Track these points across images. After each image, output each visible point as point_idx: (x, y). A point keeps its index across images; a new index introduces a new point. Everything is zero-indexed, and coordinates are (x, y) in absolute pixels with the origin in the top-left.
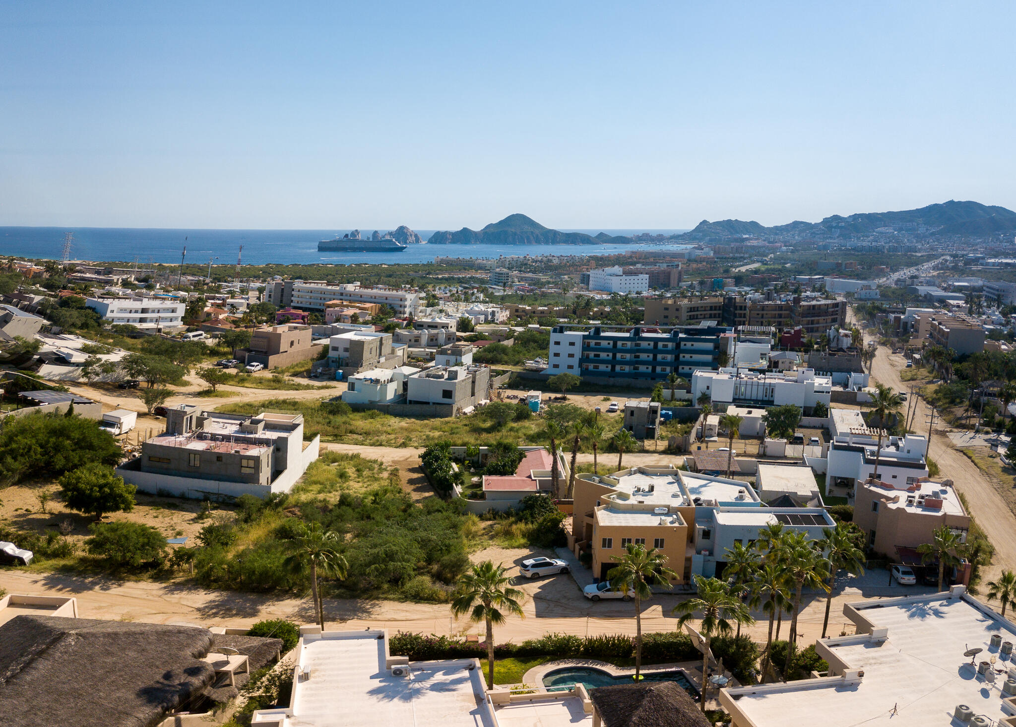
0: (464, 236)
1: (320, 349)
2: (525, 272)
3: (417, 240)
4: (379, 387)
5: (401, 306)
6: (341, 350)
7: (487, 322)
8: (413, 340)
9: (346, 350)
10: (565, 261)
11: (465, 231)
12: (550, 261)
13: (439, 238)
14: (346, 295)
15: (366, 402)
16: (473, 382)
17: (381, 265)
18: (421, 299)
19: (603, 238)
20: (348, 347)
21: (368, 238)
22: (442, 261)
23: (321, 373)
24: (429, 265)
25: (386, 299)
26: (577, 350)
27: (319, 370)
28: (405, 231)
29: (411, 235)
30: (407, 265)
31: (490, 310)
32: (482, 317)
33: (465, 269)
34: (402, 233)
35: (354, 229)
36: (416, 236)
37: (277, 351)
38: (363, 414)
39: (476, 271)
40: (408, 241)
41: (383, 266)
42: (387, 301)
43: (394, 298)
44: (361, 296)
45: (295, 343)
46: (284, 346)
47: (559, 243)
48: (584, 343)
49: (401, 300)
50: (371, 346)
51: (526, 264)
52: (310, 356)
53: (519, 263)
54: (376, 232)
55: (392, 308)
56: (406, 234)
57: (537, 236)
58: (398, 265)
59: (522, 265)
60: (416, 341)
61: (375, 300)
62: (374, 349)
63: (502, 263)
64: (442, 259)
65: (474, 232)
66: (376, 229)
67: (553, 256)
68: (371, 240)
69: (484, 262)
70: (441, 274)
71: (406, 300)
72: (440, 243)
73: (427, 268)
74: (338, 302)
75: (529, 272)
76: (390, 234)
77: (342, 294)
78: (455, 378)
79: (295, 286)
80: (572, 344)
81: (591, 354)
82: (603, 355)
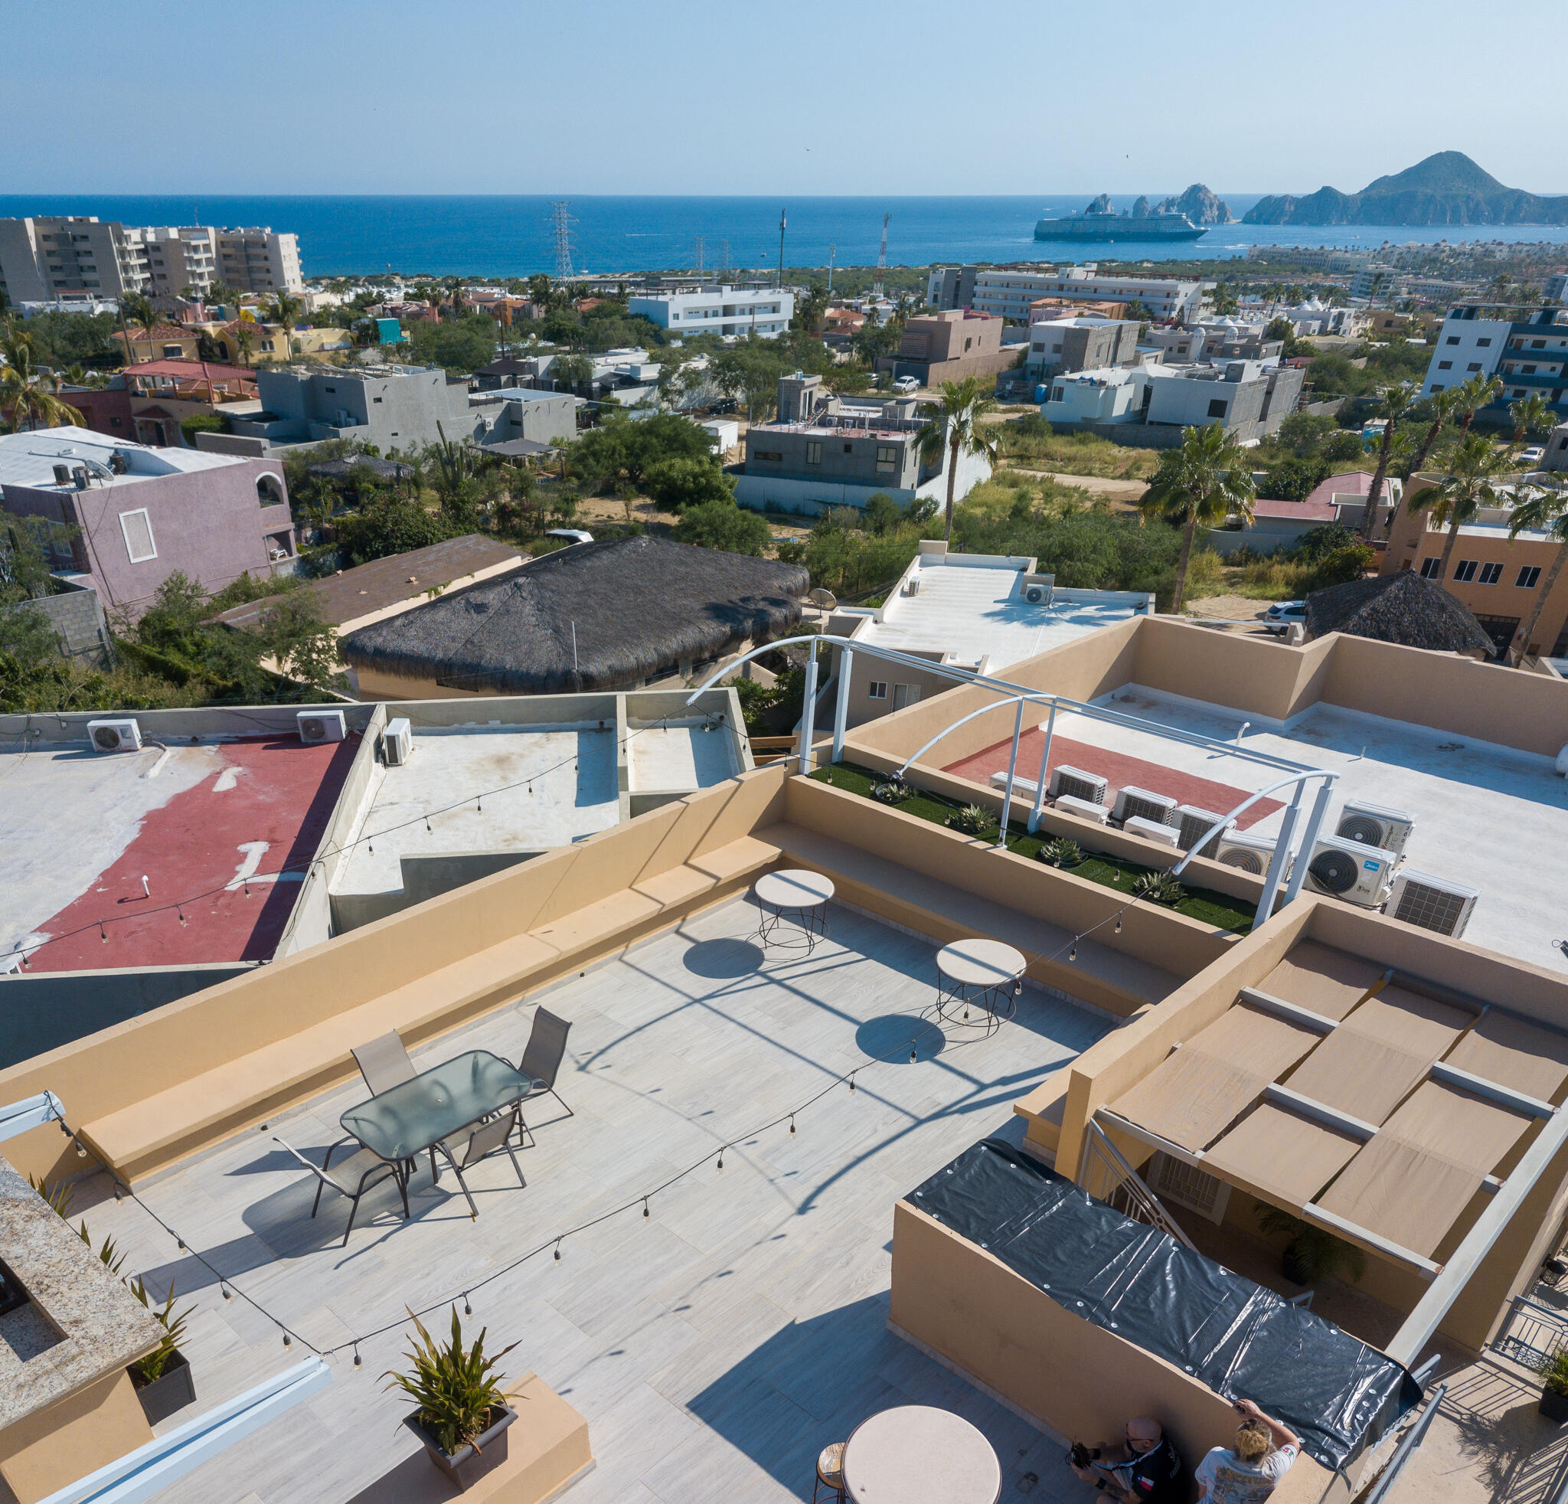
0: (1321, 207)
1: (1015, 356)
2: (1427, 277)
3: (1222, 217)
4: (1102, 392)
5: (1165, 309)
6: (1049, 348)
7: (1323, 332)
8: (1175, 350)
9: (1057, 349)
10: (1523, 255)
11: (1327, 193)
12: (1488, 253)
13: (1269, 211)
14: (1069, 289)
15: (1078, 419)
16: (1269, 393)
17: (1142, 262)
18: (1205, 294)
20: (1060, 342)
21: (1125, 212)
22: (1262, 254)
23: (1010, 392)
24: (1236, 261)
25: (1141, 294)
26: (1489, 358)
27: (1009, 387)
28: (1201, 195)
29: (1211, 205)
30: (1190, 262)
31: (1335, 311)
32: (1316, 325)
33: (1304, 271)
34: (1195, 198)
35: (1100, 193)
36: (1222, 207)
37: (942, 357)
38: (1069, 438)
39: (1326, 274)
40: (1202, 220)
41: (1145, 265)
42: (1140, 299)
43: (1155, 291)
44: (1095, 291)
45: (974, 344)
46: (955, 348)
47: (1522, 221)
48: (1509, 341)
49: (1168, 296)
50: (1101, 340)
51: (1435, 260)
52: (996, 370)
53: (1420, 258)
54: (1142, 199)
55: (1150, 311)
56: (1203, 203)
57: (1477, 205)
58: (1174, 262)
59: (1429, 261)
60: (1182, 350)
61: (1123, 297)
62: (1104, 348)
63: (1383, 255)
64: (1262, 251)
65: (1343, 196)
66: (1144, 193)
67: (1501, 244)
68: (1130, 215)
69: (1348, 255)
70: (1254, 280)
71: (1177, 294)
72: (1267, 222)
73: (1229, 268)
74: (1053, 301)
75: (1435, 277)
76: (1170, 203)
77: (1061, 288)
78: (1238, 379)
79: (979, 276)
80: (1484, 342)
81: (1518, 366)
82: (1543, 368)
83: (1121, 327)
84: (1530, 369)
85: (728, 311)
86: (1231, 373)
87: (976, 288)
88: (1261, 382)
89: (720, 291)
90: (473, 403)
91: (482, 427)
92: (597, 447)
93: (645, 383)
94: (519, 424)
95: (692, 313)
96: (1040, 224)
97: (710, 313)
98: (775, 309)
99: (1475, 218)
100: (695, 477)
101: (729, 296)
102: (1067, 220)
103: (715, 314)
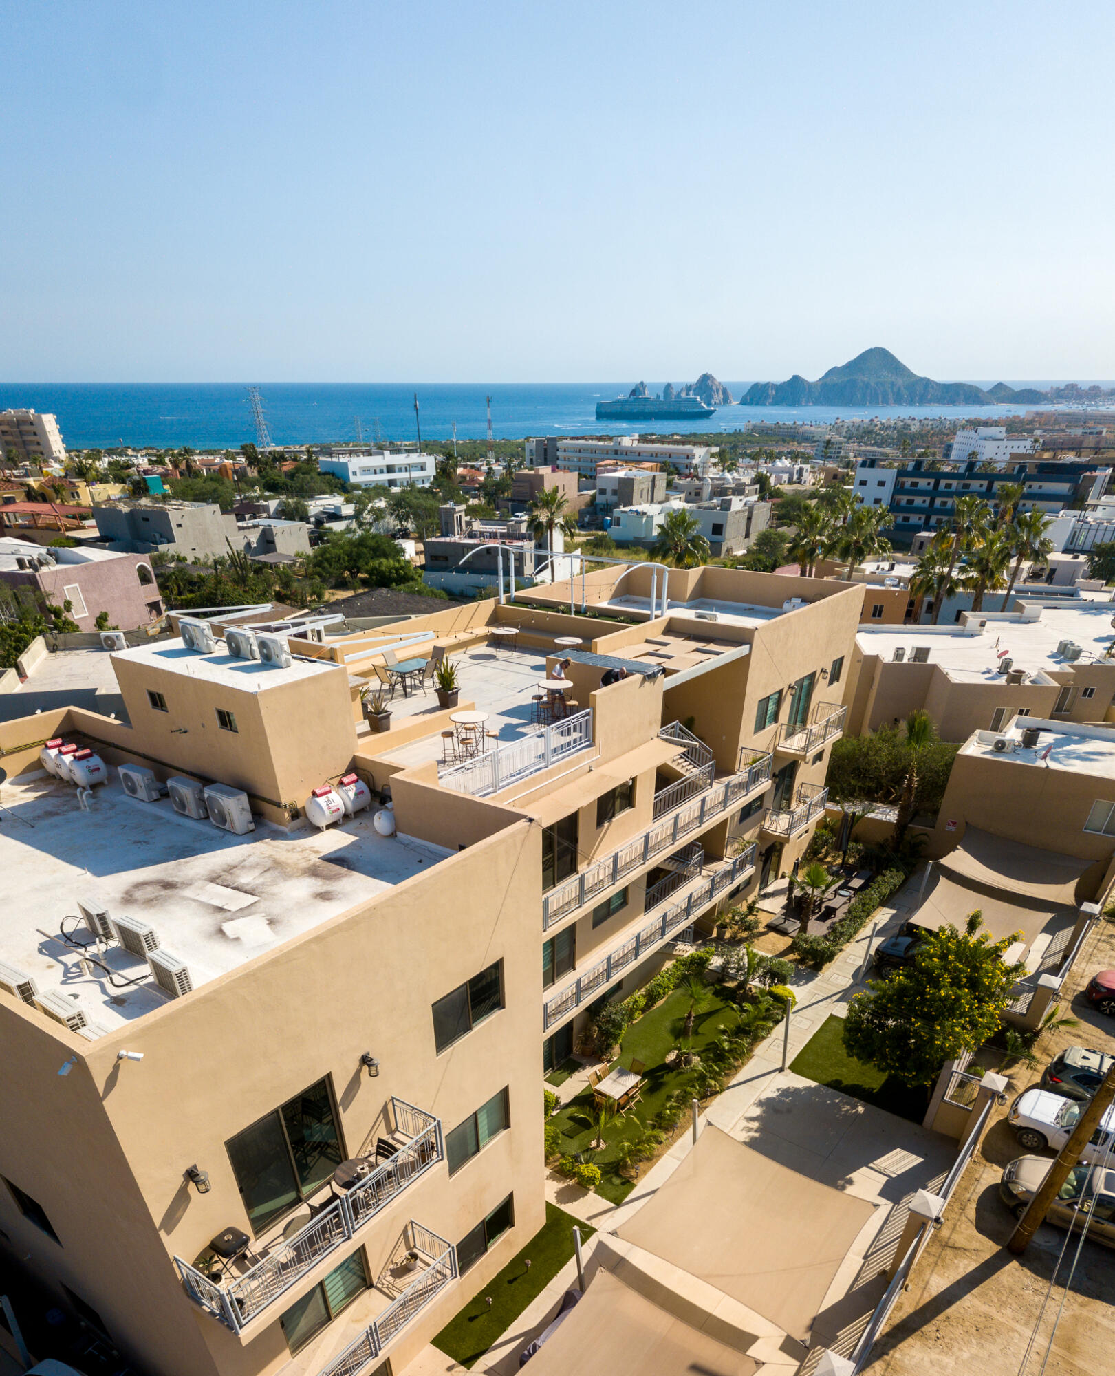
0: (793, 391)
1: (588, 499)
2: (866, 445)
3: (726, 400)
4: (644, 519)
5: (687, 467)
6: (609, 492)
7: (790, 482)
8: (693, 494)
9: (615, 492)
10: (929, 427)
11: (796, 380)
12: (906, 427)
13: (757, 394)
14: (622, 454)
15: (631, 538)
16: (749, 519)
17: (673, 435)
18: (713, 455)
19: (1001, 393)
20: (616, 487)
21: (658, 396)
22: (754, 428)
23: (588, 523)
24: (737, 434)
25: (670, 456)
26: (886, 494)
27: (586, 519)
28: (710, 382)
29: (718, 390)
30: (706, 435)
31: (797, 467)
32: (785, 477)
33: (784, 441)
34: (705, 384)
35: (639, 381)
36: (725, 391)
38: (627, 551)
39: (799, 443)
40: (713, 402)
41: (675, 437)
42: (669, 460)
43: (679, 454)
44: (639, 455)
45: (560, 490)
47: (929, 402)
48: (897, 483)
49: (688, 457)
50: (643, 486)
51: (871, 432)
52: (577, 509)
53: (861, 431)
54: (669, 386)
55: (677, 469)
56: (711, 389)
58: (695, 435)
59: (867, 433)
60: (697, 494)
61: (656, 459)
62: (645, 492)
63: (837, 428)
64: (755, 426)
65: (808, 382)
66: (670, 381)
67: (914, 419)
68: (662, 399)
69: (813, 429)
70: (751, 448)
71: (693, 456)
72: (757, 404)
73: (732, 439)
74: (611, 462)
75: (872, 445)
76: (688, 388)
77: (616, 452)
78: (728, 509)
79: (560, 444)
80: (881, 484)
81: (904, 499)
82: (918, 501)
83: (654, 477)
84: (910, 502)
85: (390, 469)
86: (725, 506)
87: (558, 453)
88: (743, 511)
89: (383, 454)
90: (241, 528)
91: (248, 544)
92: (328, 555)
93: (346, 518)
94: (273, 542)
95: (365, 471)
96: (599, 405)
97: (378, 471)
98: (423, 468)
99: (899, 400)
100: (397, 570)
101: (389, 458)
102: (617, 402)
103: (382, 472)
